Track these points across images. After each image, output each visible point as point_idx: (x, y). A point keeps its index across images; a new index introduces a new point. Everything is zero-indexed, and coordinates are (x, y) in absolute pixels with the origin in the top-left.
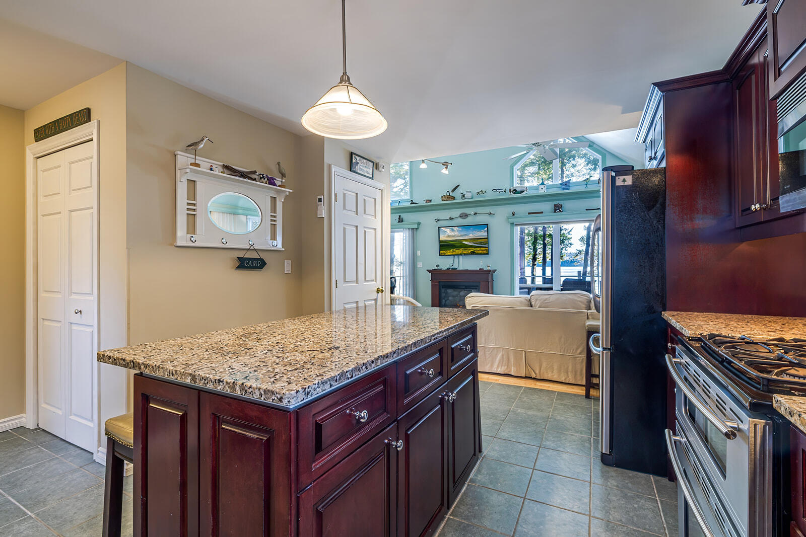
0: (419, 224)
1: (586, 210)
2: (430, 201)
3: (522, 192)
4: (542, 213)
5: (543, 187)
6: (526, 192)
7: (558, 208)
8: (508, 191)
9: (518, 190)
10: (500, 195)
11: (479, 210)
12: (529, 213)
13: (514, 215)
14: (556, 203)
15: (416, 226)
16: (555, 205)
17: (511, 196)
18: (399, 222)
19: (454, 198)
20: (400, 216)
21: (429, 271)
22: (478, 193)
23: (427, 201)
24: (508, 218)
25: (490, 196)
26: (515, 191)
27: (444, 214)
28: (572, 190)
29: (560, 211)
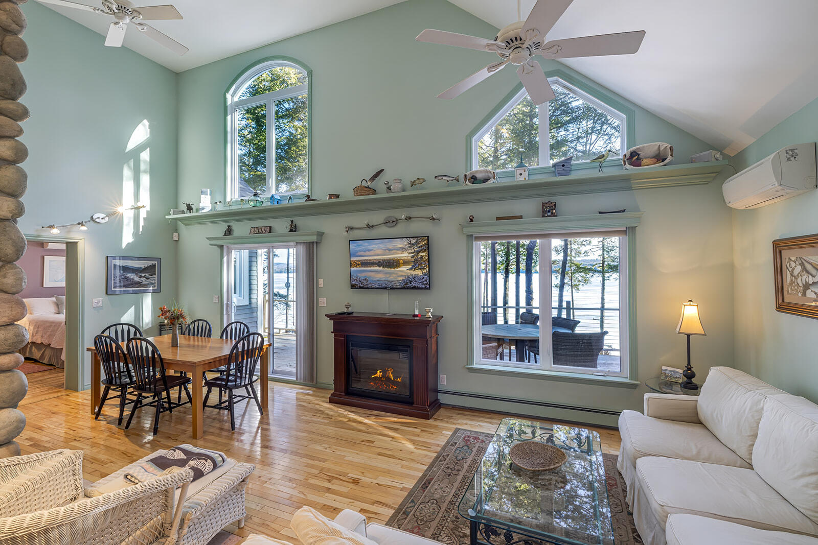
0: (321, 235)
1: (600, 213)
2: (337, 196)
3: (485, 180)
4: (521, 217)
5: (522, 172)
6: (491, 181)
7: (549, 210)
8: (462, 179)
9: (479, 176)
10: (449, 186)
11: (415, 212)
12: (498, 219)
13: (471, 221)
14: (546, 200)
15: (314, 238)
16: (544, 204)
17: (466, 188)
18: (291, 230)
19: (374, 192)
20: (292, 222)
21: (330, 317)
22: (413, 184)
23: (331, 196)
24: (462, 226)
25: (433, 186)
26: (474, 179)
27: (359, 220)
28: (574, 176)
29: (553, 215)
